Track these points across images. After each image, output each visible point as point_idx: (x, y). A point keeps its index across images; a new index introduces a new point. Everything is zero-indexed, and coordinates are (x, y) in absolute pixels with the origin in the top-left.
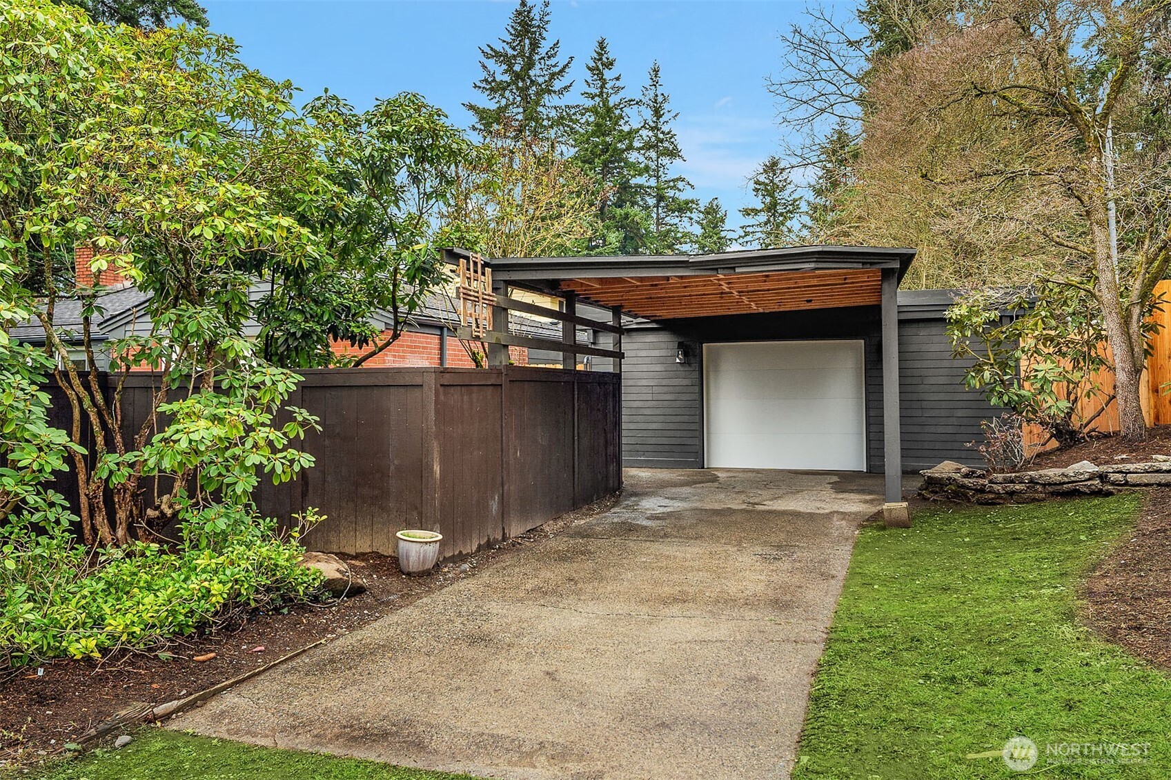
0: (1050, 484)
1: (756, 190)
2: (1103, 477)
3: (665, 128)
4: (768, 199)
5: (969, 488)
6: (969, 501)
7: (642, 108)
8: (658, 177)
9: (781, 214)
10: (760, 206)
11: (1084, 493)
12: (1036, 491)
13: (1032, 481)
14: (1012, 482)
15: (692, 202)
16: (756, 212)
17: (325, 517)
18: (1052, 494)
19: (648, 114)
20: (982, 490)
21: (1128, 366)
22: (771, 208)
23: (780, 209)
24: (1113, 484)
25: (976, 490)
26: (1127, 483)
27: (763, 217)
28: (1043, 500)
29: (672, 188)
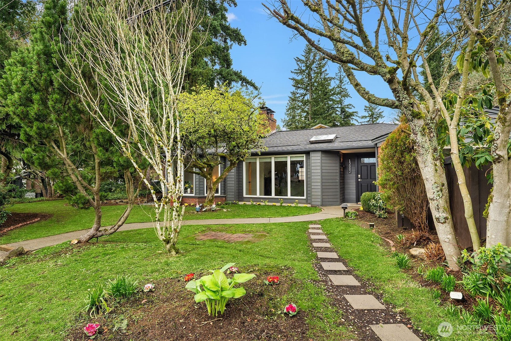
1: (365, 110)
3: (343, 87)
4: (370, 113)
7: (335, 80)
8: (341, 104)
9: (375, 118)
10: (367, 115)
15: (355, 112)
16: (366, 117)
19: (338, 82)
22: (372, 116)
23: (374, 116)
27: (368, 119)
29: (347, 108)
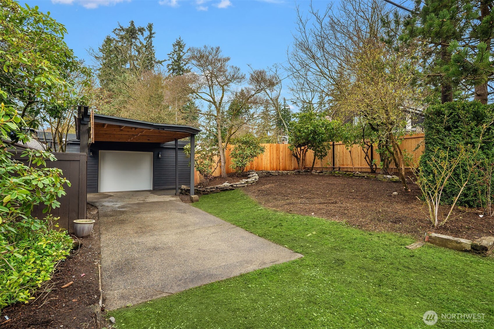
0: (221, 188)
2: (232, 186)
5: (201, 191)
6: (201, 194)
11: (228, 190)
12: (218, 190)
13: (217, 188)
14: (212, 188)
17: (59, 218)
18: (221, 190)
20: (204, 191)
21: (224, 162)
24: (234, 187)
25: (203, 191)
26: (237, 187)
28: (219, 192)
